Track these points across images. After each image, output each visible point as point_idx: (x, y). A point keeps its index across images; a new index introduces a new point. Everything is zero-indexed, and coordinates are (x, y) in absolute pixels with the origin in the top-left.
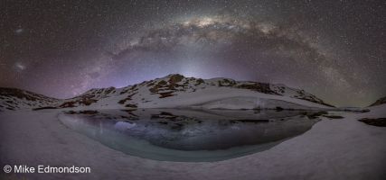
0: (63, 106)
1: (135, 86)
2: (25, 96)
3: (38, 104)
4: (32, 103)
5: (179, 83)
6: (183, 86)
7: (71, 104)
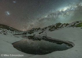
0: (23, 34)
1: (46, 27)
2: (10, 29)
3: (15, 33)
4: (12, 32)
5: (59, 26)
6: (60, 27)
7: (25, 33)
